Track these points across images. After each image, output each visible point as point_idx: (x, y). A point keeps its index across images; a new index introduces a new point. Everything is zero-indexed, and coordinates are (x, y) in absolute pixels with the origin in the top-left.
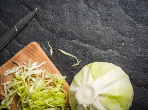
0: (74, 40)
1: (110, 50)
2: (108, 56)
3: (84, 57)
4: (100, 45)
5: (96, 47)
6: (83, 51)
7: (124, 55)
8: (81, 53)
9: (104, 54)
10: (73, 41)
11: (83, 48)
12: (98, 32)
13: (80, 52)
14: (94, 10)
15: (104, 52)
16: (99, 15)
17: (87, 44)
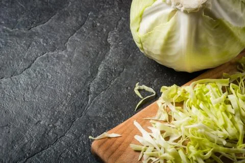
0: (89, 88)
1: (108, 40)
2: (120, 42)
3: (121, 74)
4: (100, 53)
5: (103, 58)
6: (112, 75)
7: (118, 23)
8: (114, 78)
9: (116, 47)
10: (92, 89)
11: (105, 75)
12: (75, 55)
13: (113, 80)
14: (35, 61)
15: (112, 48)
16: (44, 55)
17: (97, 69)
